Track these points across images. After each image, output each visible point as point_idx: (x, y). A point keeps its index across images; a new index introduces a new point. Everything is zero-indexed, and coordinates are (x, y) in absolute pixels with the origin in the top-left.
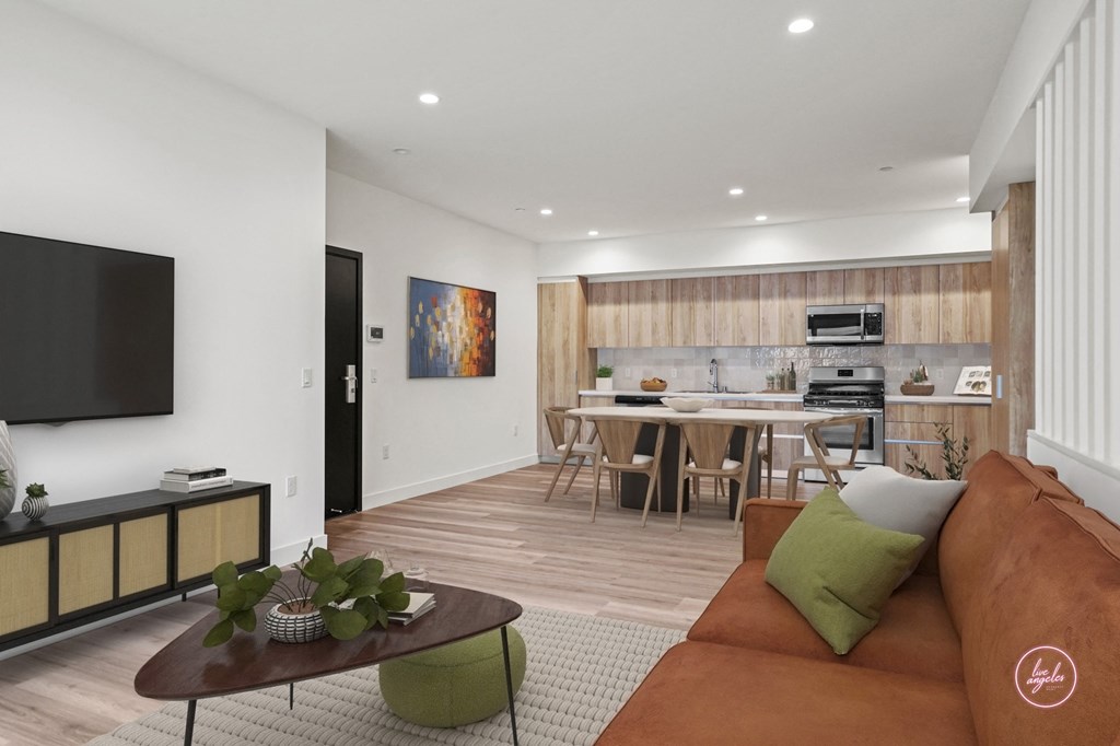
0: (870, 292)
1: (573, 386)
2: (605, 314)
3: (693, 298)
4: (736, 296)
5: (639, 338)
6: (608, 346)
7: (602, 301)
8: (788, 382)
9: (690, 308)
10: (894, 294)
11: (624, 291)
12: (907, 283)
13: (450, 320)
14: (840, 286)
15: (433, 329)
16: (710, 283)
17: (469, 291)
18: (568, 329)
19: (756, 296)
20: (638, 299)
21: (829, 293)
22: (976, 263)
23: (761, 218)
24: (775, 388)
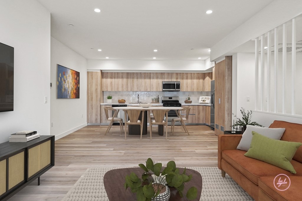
0: (177, 79)
1: (99, 102)
2: (108, 81)
3: (133, 78)
4: (145, 78)
5: (118, 88)
6: (108, 91)
7: (107, 78)
8: (157, 101)
9: (133, 81)
10: (182, 79)
11: (113, 75)
12: (185, 77)
13: (68, 80)
14: (170, 77)
15: (64, 82)
16: (138, 74)
17: (73, 71)
18: (97, 85)
19: (150, 78)
20: (118, 78)
21: (168, 78)
22: (199, 73)
23: (154, 58)
24: (154, 102)
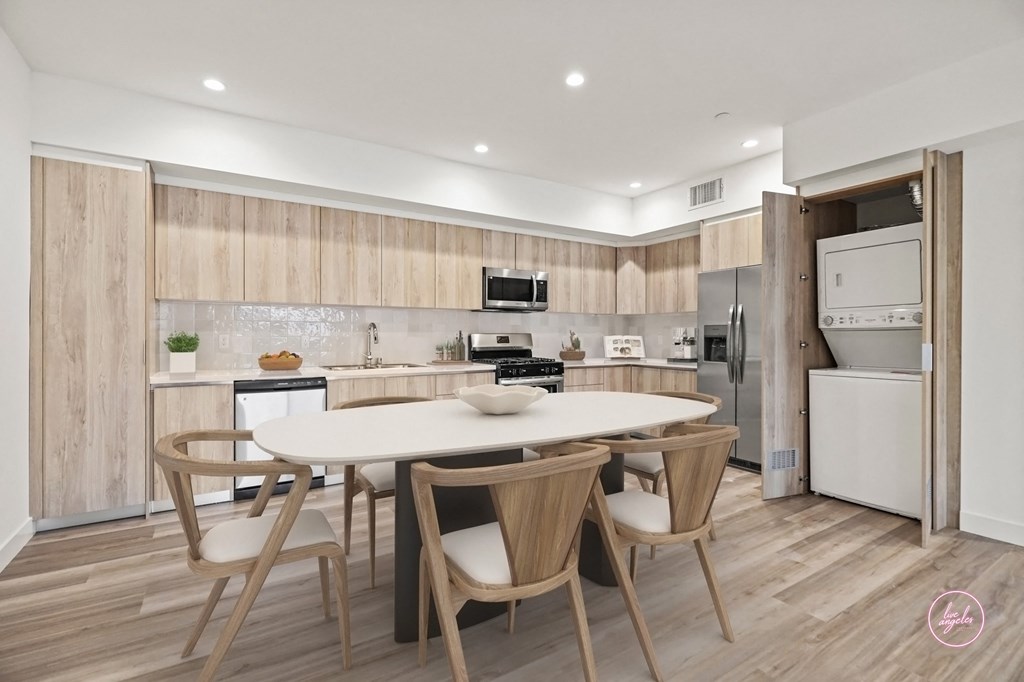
0: (535, 260)
2: (194, 242)
3: (351, 239)
4: (408, 245)
5: (264, 286)
6: (198, 297)
7: (190, 220)
8: (458, 352)
9: (348, 253)
10: (553, 265)
12: (561, 255)
14: (512, 251)
16: (375, 224)
18: (124, 260)
19: (432, 248)
20: (263, 228)
21: (502, 254)
24: (445, 358)
